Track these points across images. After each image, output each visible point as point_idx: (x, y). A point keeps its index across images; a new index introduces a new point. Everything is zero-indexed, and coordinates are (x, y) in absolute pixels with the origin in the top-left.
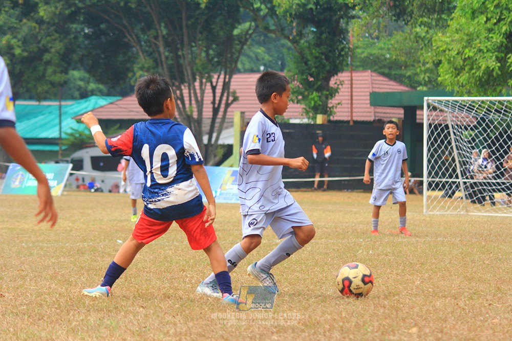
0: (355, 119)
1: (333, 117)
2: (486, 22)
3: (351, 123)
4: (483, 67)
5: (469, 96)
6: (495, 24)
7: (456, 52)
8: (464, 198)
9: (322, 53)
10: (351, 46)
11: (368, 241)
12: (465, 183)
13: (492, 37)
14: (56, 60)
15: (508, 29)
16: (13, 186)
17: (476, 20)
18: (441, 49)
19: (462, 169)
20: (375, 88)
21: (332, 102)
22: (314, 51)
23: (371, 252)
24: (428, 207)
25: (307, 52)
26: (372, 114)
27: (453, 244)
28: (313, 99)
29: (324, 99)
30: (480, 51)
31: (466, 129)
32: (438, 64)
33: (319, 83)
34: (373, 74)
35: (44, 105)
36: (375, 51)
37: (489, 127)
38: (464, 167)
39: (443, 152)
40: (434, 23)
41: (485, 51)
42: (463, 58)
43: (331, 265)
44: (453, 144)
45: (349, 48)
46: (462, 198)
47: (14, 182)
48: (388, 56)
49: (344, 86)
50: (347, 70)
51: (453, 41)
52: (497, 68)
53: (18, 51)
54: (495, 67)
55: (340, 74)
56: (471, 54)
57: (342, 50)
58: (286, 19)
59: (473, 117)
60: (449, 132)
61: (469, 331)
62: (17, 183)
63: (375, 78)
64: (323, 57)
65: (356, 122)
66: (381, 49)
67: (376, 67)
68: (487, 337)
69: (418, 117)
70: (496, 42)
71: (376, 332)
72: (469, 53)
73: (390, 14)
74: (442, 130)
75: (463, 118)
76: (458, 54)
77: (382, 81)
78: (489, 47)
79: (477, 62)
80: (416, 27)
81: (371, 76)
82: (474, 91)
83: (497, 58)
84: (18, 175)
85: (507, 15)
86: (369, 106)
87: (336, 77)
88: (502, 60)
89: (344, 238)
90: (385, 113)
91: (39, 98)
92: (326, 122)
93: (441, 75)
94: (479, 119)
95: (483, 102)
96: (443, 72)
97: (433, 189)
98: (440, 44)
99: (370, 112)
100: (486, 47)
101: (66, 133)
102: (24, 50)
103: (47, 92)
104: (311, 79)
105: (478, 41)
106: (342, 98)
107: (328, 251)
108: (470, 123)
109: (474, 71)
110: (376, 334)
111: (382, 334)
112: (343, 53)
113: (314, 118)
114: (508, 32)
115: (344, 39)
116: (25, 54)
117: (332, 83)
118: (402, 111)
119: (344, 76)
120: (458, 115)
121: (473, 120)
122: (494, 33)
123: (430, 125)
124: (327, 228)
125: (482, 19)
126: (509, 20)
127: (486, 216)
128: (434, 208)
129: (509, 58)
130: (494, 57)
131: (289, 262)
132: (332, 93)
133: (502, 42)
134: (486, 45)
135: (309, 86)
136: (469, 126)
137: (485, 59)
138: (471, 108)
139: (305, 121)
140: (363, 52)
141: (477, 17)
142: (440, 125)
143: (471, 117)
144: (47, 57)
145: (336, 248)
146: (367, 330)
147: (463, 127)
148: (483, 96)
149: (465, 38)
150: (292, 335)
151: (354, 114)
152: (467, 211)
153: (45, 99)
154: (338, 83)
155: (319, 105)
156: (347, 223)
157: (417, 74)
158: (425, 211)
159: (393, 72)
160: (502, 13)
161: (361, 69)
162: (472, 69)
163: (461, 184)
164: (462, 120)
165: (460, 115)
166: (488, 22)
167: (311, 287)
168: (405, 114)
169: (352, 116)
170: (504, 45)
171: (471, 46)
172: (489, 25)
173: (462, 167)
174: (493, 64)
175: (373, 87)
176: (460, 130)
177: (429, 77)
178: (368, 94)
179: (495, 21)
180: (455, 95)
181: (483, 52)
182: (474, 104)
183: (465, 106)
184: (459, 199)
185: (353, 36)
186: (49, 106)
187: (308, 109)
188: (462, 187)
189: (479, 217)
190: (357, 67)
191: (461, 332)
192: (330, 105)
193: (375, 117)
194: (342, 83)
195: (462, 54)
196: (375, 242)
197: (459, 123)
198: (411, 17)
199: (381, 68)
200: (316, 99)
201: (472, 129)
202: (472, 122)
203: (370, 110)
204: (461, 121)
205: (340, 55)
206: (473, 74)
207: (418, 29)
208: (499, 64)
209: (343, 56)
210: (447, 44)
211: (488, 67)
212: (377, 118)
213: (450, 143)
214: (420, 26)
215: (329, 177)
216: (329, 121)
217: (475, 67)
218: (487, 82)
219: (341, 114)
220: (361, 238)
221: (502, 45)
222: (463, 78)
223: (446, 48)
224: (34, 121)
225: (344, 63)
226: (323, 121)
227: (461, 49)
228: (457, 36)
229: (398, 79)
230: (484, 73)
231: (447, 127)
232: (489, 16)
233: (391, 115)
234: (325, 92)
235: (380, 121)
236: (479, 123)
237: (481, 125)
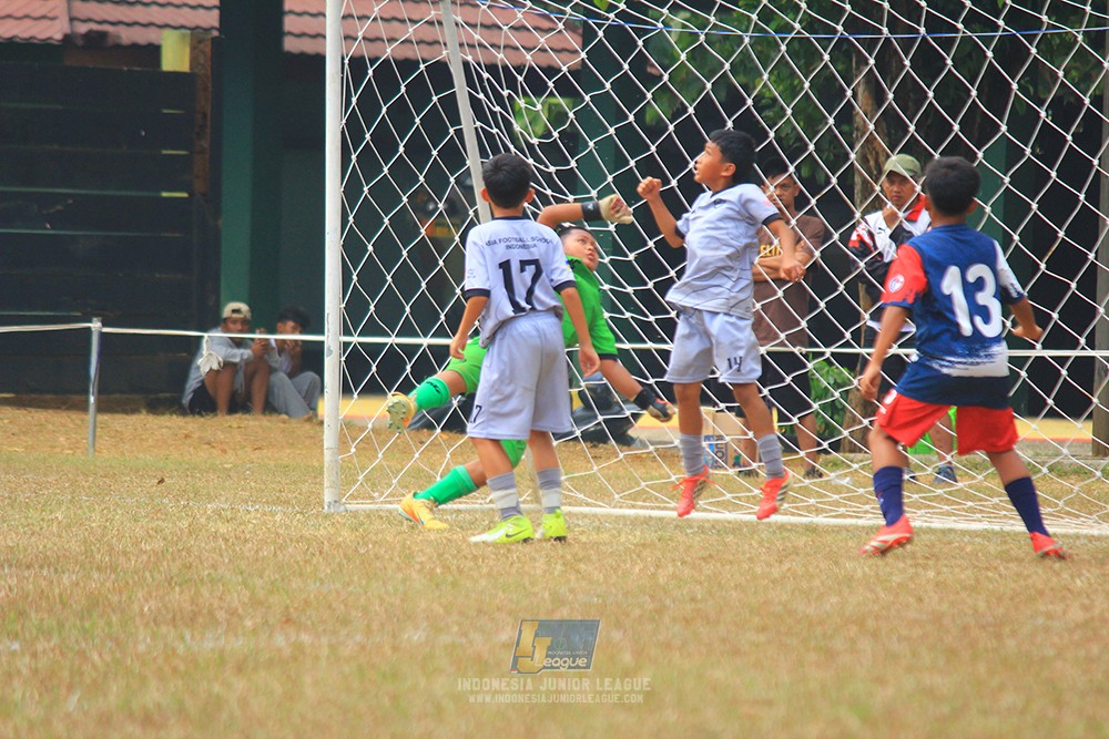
24: (346, 476)
26: (58, 6)
31: (536, 86)
37: (651, 80)
39: (421, 204)
44: (473, 161)
59: (572, 26)
60: (450, 103)
69: (290, 23)
74: (418, 92)
75: (518, 28)
94: (600, 34)
97: (373, 389)
108: (556, 59)
121: (573, 41)
123: (357, 66)
128: (374, 481)
136: (551, 71)
142: (408, 65)
143: (561, 26)
147: (521, 79)
158: (328, 497)
164: (515, 40)
176: (506, 93)
189: (598, 524)
193: (71, 19)
197: (500, 56)
201: (564, 88)
202: (566, 52)
204: (509, 48)
212: (82, 28)
213: (454, 156)
231: (440, 72)
233: (155, 12)
235: (96, 41)
236: (597, 54)
237: (610, 67)
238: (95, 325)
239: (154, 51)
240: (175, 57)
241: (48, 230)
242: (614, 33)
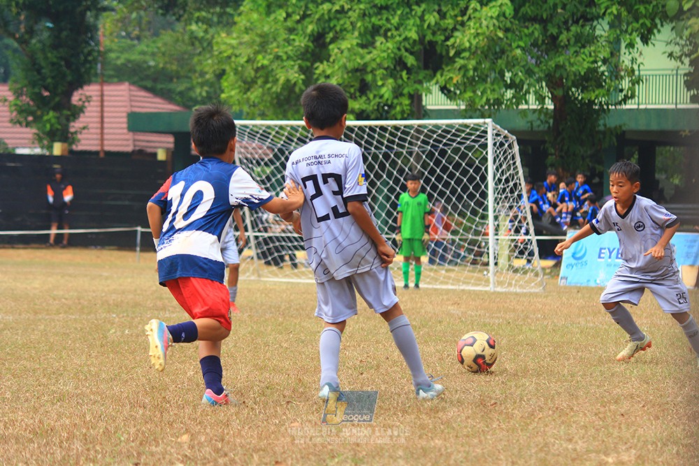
0: (106, 148)
1: (77, 146)
2: (285, 19)
3: (102, 155)
4: (282, 80)
5: (262, 119)
6: (298, 22)
7: (245, 59)
8: (255, 258)
9: (61, 58)
10: (102, 49)
11: (123, 317)
12: (257, 237)
13: (294, 40)
15: (316, 29)
17: (273, 16)
18: (225, 55)
19: (253, 219)
20: (135, 107)
21: (75, 126)
22: (49, 55)
23: (127, 332)
25: (40, 56)
26: (130, 142)
27: (239, 320)
28: (49, 121)
29: (64, 121)
30: (278, 57)
31: (259, 164)
32: (221, 75)
33: (57, 99)
34: (132, 88)
36: (135, 57)
38: (255, 216)
40: (215, 19)
41: (285, 58)
42: (255, 67)
43: (71, 350)
45: (99, 52)
46: (252, 258)
48: (152, 63)
49: (92, 103)
50: (96, 82)
51: (241, 44)
52: (300, 81)
54: (298, 81)
55: (86, 88)
56: (266, 62)
57: (90, 53)
58: (10, 10)
59: (268, 148)
61: (260, 438)
63: (135, 93)
64: (63, 63)
65: (109, 154)
66: (143, 53)
67: (136, 78)
68: (283, 447)
70: (300, 46)
71: (133, 441)
72: (263, 60)
73: (156, 6)
75: (254, 148)
76: (248, 61)
77: (145, 97)
78: (290, 53)
79: (274, 73)
80: (190, 24)
81: (130, 90)
82: (269, 113)
83: (300, 67)
85: (314, 10)
86: (125, 131)
87: (80, 91)
88: (307, 71)
89: (89, 313)
90: (148, 141)
92: (66, 154)
93: (226, 90)
94: (276, 150)
95: (281, 127)
96: (227, 87)
98: (223, 47)
99: (128, 140)
100: (286, 53)
104: (46, 94)
105: (275, 44)
106: (89, 120)
107: (68, 331)
108: (264, 156)
109: (269, 85)
110: (133, 444)
111: (141, 444)
112: (90, 58)
113: (50, 148)
114: (315, 34)
115: (92, 38)
117: (76, 98)
118: (171, 139)
119: (91, 90)
120: (247, 145)
121: (268, 152)
122: (296, 35)
124: (66, 299)
125: (281, 15)
126: (317, 16)
127: (285, 283)
129: (316, 68)
130: (296, 68)
131: (13, 347)
132: (76, 112)
133: (307, 47)
134: (285, 50)
135: (42, 103)
136: (263, 160)
137: (284, 70)
138: (265, 136)
139: (38, 151)
140: (118, 58)
141: (274, 12)
143: (265, 148)
145: (79, 326)
146: (120, 439)
147: (254, 162)
148: (281, 120)
149: (258, 40)
150: (15, 447)
151: (106, 142)
152: (259, 276)
154: (84, 99)
155: (57, 129)
156: (94, 292)
157: (191, 89)
159: (159, 86)
160: (307, 8)
161: (116, 80)
162: (266, 82)
163: (252, 239)
164: (253, 151)
165: (250, 145)
166: (289, 19)
167: (44, 380)
168: (176, 143)
169: (102, 145)
170: (310, 50)
171: (266, 52)
172: (289, 24)
173: (253, 216)
174: (295, 76)
175: (132, 106)
176: (250, 166)
177: (207, 92)
178: (125, 114)
179: (298, 17)
180: (244, 117)
181: (282, 60)
182: (269, 131)
183: (257, 133)
184: (249, 260)
185: (104, 36)
187: (41, 135)
188: (253, 243)
189: (275, 283)
190: (111, 77)
191: (248, 440)
192: (72, 130)
193: (135, 146)
194: (88, 99)
195: (253, 62)
196: (133, 318)
197: (249, 156)
198: (185, 11)
199: (142, 79)
200: (53, 121)
201: (266, 164)
202: (267, 155)
203: (127, 137)
204: (251, 154)
205: (86, 61)
206: (269, 89)
207: (194, 27)
208: (303, 77)
209: (90, 62)
210: (233, 47)
211: (288, 81)
212: (137, 148)
214: (197, 23)
215: (70, 228)
216: (71, 152)
217: (271, 79)
218: (288, 100)
219: (87, 142)
220: (113, 313)
221: (307, 51)
222: (254, 95)
223: (232, 54)
225: (93, 71)
226: (63, 151)
227: (252, 56)
228: (246, 38)
229: (166, 95)
230: (283, 88)
232: (290, 10)
233: (157, 144)
234: (66, 112)
235: (141, 152)
236: (275, 156)
237: (278, 159)
238: (139, 229)
239: (155, 155)
240: (161, 156)
241: (127, 203)
242: (280, 150)
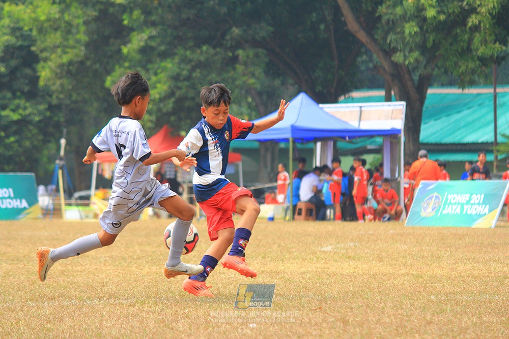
14: (487, 24)
16: (423, 214)
35: (471, 94)
47: (425, 209)
53: (431, 13)
62: (430, 210)
84: (431, 198)
91: (463, 82)
101: (504, 135)
102: (439, 12)
103: (473, 72)
116: (442, 17)
144: (473, 20)
153: (472, 83)
186: (478, 95)
224: (456, 117)
